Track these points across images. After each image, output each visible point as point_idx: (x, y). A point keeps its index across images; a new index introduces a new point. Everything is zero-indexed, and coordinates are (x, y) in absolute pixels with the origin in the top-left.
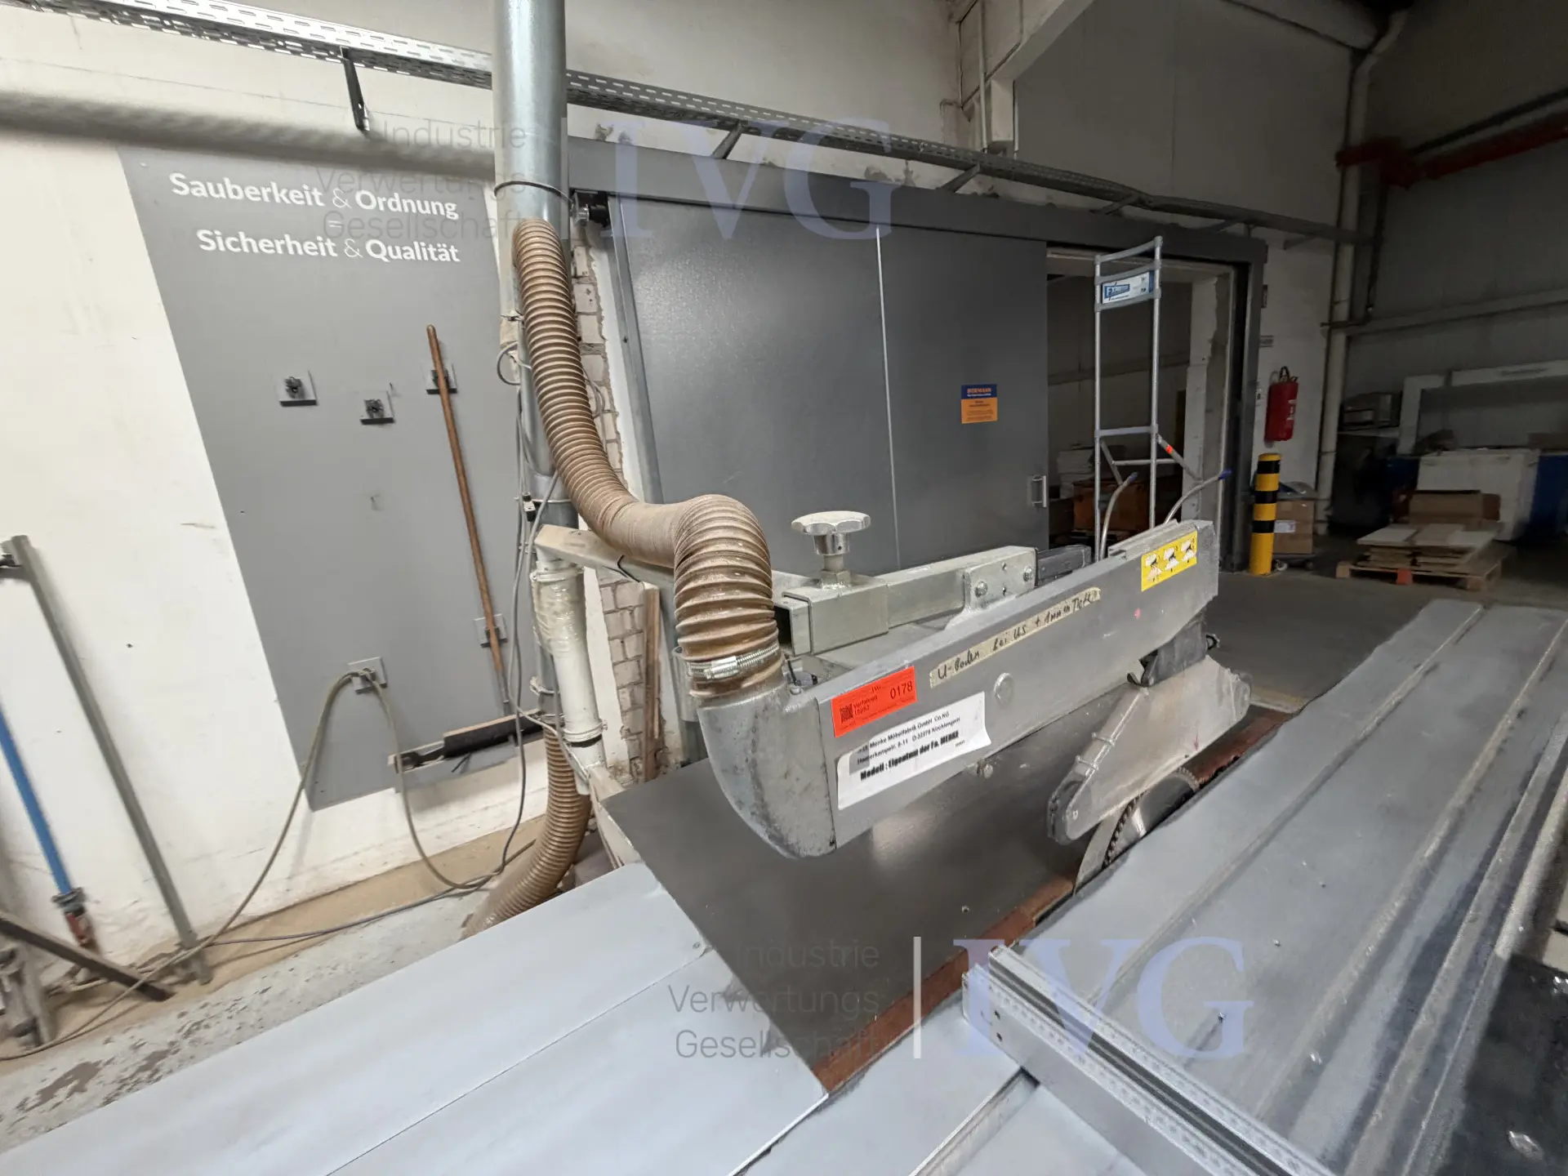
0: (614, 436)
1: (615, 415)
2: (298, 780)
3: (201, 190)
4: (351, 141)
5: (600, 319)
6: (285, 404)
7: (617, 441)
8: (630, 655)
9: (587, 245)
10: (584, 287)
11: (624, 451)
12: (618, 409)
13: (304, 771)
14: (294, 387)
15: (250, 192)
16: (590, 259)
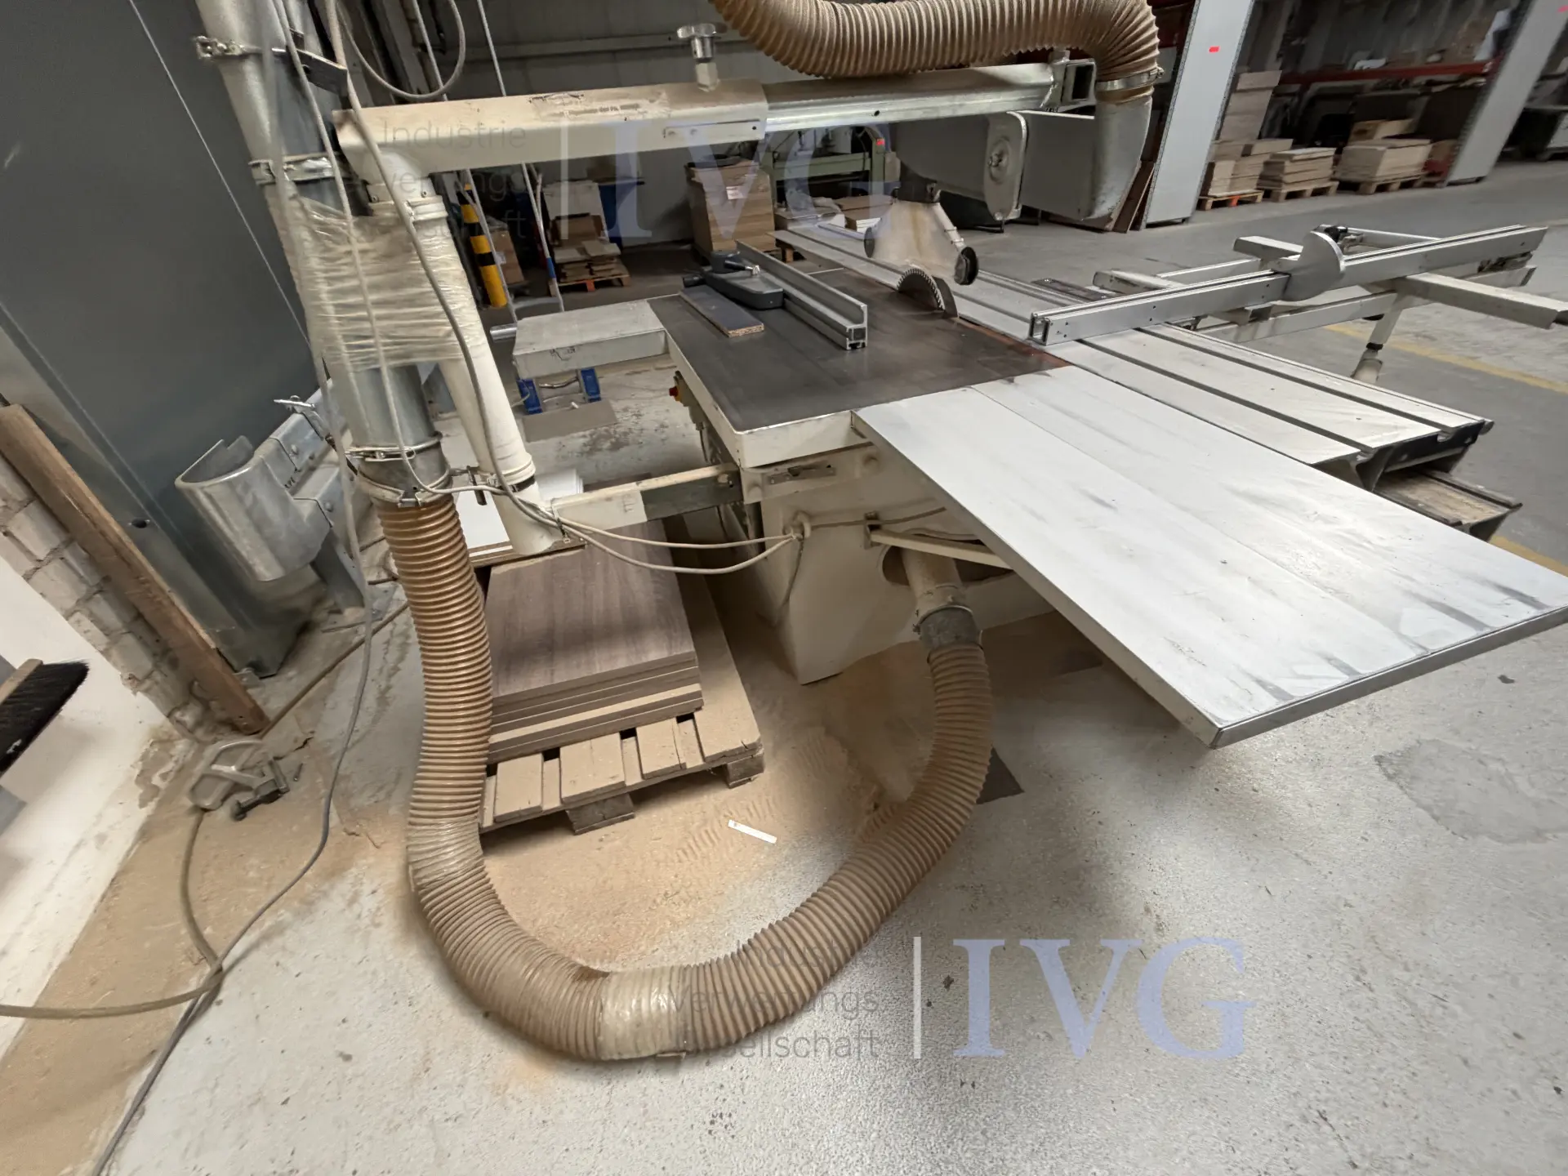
8: (41, 552)
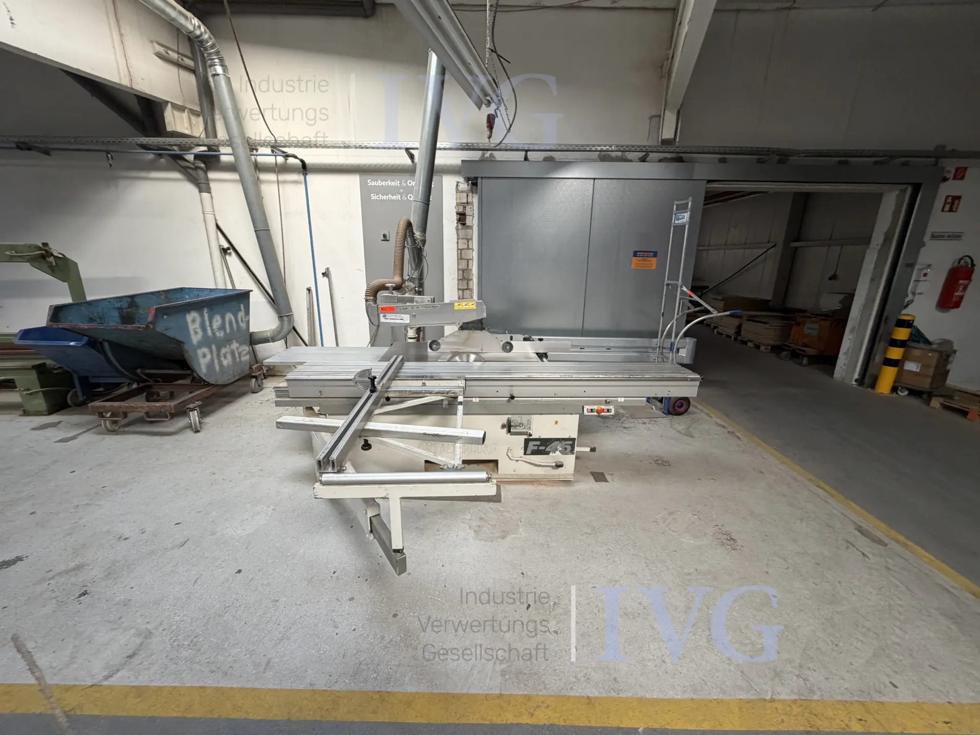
0: (471, 258)
1: (473, 250)
2: (369, 340)
3: (374, 184)
4: (409, 166)
5: (473, 217)
6: (382, 240)
7: (472, 259)
9: (473, 193)
10: (469, 207)
11: (474, 263)
12: (474, 248)
13: (371, 340)
14: (385, 236)
15: (384, 183)
16: (473, 197)
